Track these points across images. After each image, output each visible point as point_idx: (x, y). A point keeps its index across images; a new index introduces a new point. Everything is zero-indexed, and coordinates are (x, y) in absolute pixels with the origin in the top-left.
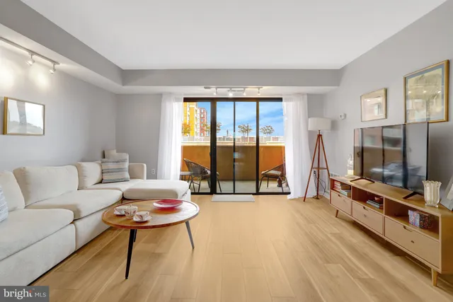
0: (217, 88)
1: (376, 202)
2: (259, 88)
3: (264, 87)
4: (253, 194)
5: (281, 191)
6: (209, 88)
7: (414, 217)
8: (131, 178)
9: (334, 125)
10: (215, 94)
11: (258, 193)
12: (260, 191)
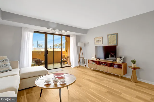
0: (52, 29)
1: (103, 64)
2: (66, 32)
3: (68, 32)
4: (61, 68)
5: (68, 66)
6: (49, 29)
7: (115, 66)
8: (13, 68)
9: (85, 45)
10: (51, 31)
11: (62, 67)
12: (63, 67)
